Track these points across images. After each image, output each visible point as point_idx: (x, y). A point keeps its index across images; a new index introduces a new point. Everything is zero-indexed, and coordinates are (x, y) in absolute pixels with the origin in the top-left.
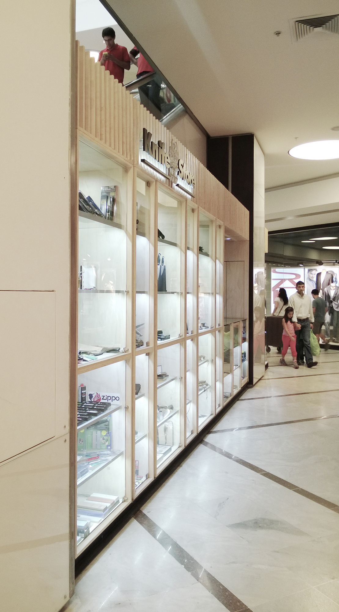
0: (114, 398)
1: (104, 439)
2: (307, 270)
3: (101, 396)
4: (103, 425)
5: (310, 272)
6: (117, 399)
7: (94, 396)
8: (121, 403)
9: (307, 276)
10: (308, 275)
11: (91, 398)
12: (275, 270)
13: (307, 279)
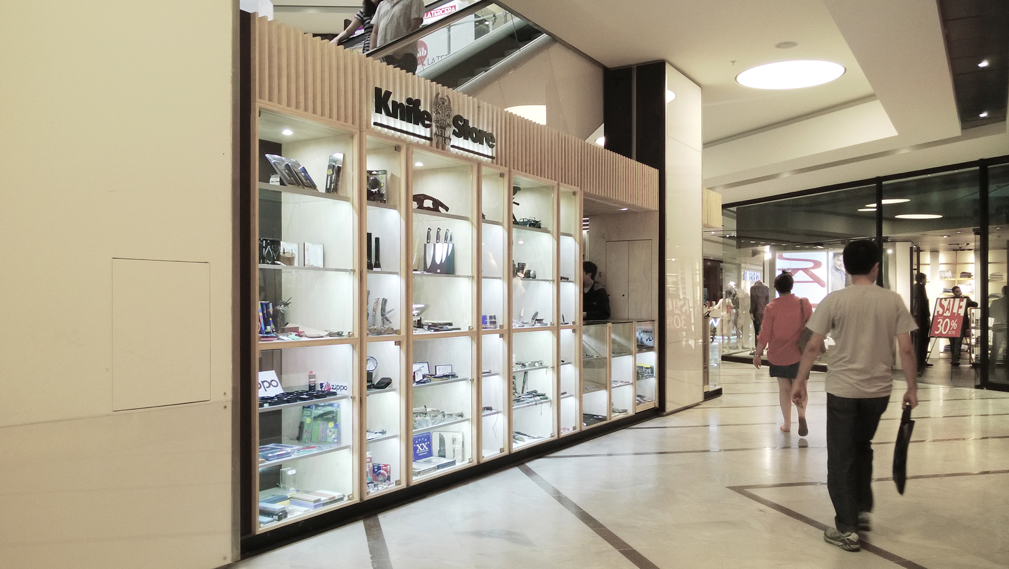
0: (342, 388)
1: (331, 431)
2: (831, 254)
3: (331, 385)
4: (330, 416)
5: (836, 257)
6: (345, 388)
7: (324, 385)
8: (348, 393)
9: (833, 264)
10: (834, 262)
11: (321, 388)
12: (782, 255)
13: (832, 268)
